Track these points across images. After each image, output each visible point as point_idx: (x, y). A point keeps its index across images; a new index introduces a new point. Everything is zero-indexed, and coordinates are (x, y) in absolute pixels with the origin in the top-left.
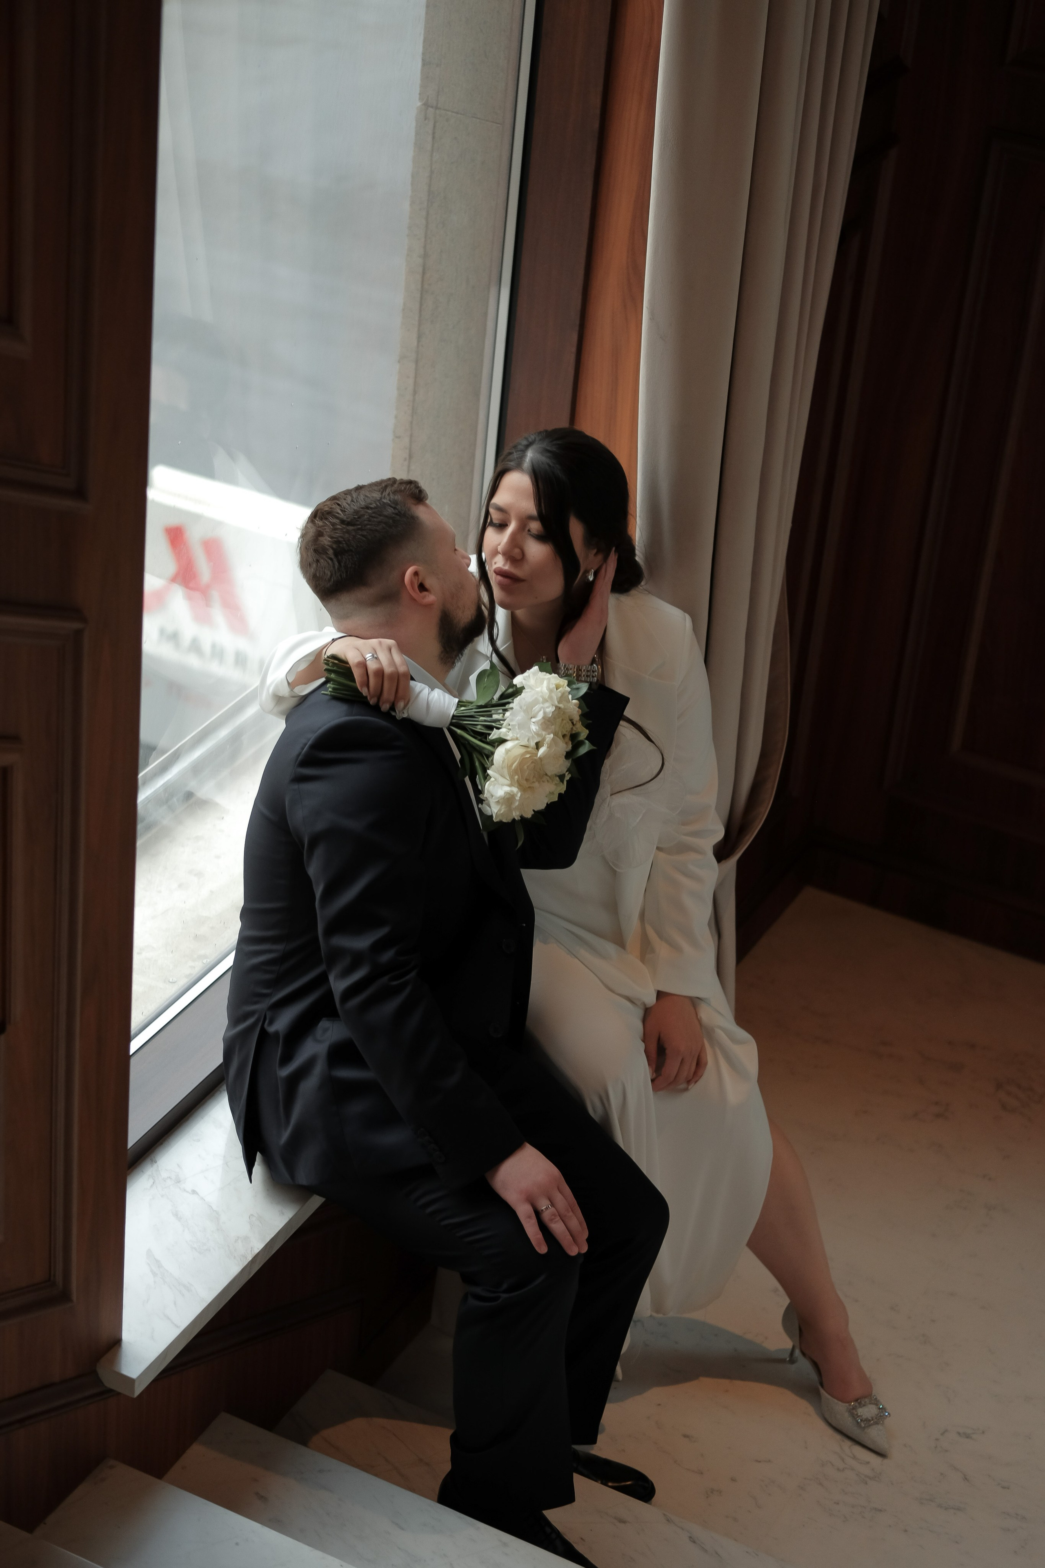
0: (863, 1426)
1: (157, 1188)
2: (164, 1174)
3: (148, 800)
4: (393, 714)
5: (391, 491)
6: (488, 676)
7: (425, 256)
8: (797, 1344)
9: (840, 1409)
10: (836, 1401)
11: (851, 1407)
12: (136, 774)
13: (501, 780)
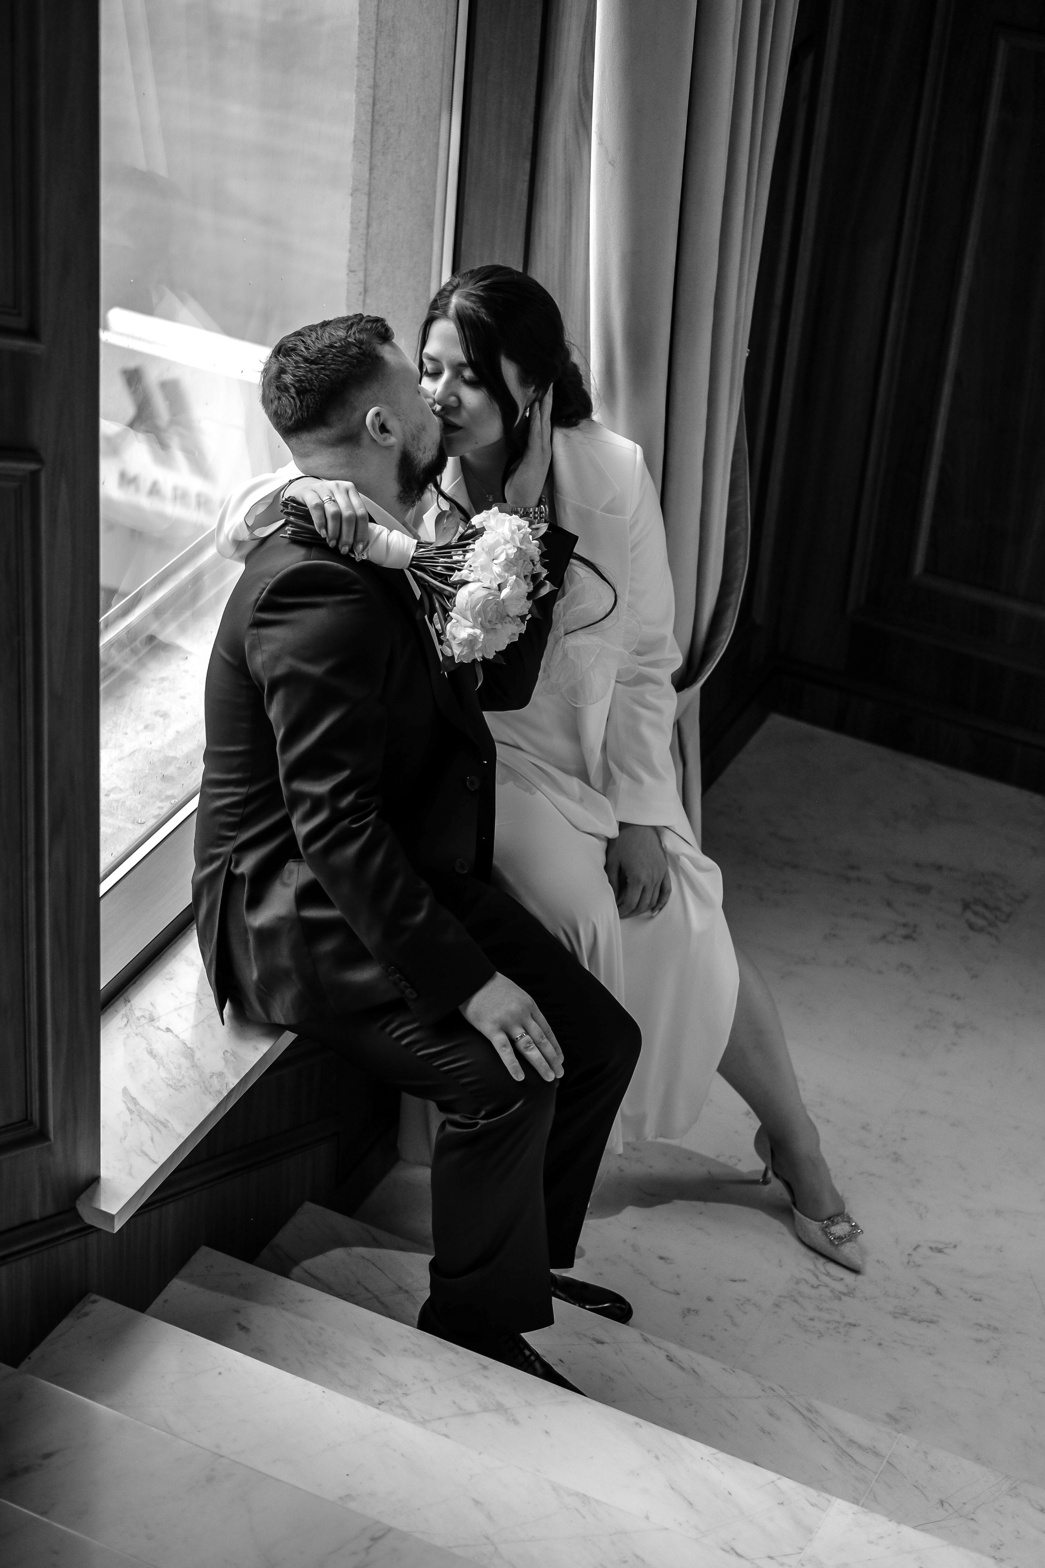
0: (836, 1243)
1: (131, 1026)
2: (138, 1013)
3: (111, 644)
4: (353, 556)
5: (357, 329)
6: (448, 517)
7: (375, 86)
8: (770, 1166)
9: (813, 1227)
10: (809, 1220)
11: (824, 1226)
12: (98, 618)
13: (464, 622)
